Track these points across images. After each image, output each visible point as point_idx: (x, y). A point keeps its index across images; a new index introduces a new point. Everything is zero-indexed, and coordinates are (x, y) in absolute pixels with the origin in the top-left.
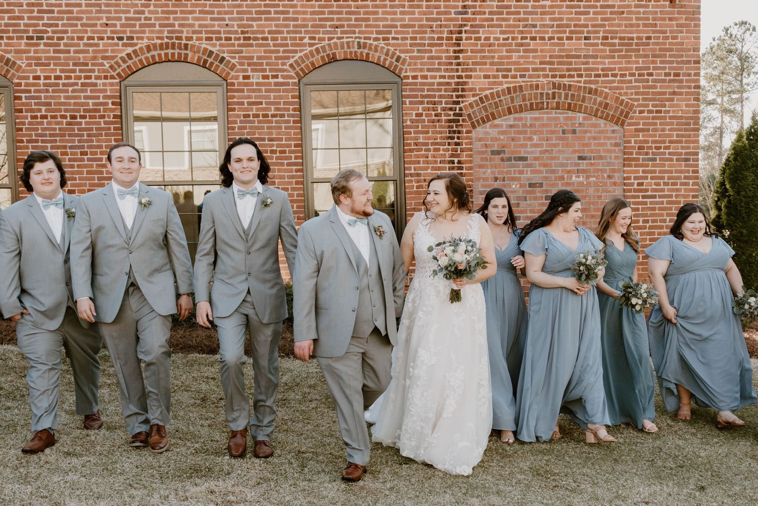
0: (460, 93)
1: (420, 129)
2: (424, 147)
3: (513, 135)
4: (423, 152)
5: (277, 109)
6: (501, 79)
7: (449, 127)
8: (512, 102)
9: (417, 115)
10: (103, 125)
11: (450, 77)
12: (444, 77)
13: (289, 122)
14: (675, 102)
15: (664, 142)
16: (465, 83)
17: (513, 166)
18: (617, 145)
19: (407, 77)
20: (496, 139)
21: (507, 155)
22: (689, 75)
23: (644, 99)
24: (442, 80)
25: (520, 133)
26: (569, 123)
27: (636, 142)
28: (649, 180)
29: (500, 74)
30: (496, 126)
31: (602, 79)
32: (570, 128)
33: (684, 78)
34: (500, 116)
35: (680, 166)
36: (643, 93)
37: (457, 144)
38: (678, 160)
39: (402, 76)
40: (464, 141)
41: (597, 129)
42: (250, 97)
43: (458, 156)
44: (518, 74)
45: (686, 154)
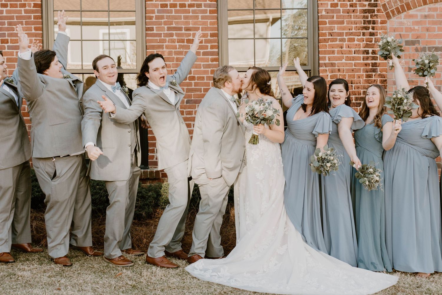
1: (335, 19)
2: (339, 38)
3: (428, 26)
4: (338, 42)
7: (364, 17)
9: (332, 5)
10: (23, 14)
13: (205, 11)
20: (411, 30)
21: (421, 46)
25: (435, 23)
30: (411, 16)
34: (415, 7)
37: (372, 34)
40: (379, 31)
43: (372, 46)
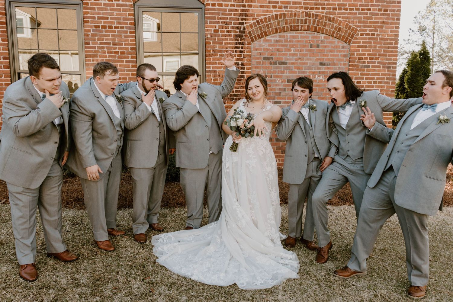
0: (244, 17)
1: (216, 40)
2: (219, 53)
3: (278, 47)
4: (218, 57)
5: (119, 23)
6: (271, 9)
7: (236, 40)
8: (278, 25)
9: (215, 31)
11: (237, 6)
12: (233, 5)
13: (127, 32)
14: (384, 29)
15: (375, 55)
16: (247, 10)
17: (277, 68)
18: (345, 56)
19: (208, 5)
20: (267, 50)
21: (274, 61)
22: (394, 11)
23: (364, 26)
24: (232, 8)
25: (283, 46)
26: (315, 40)
27: (357, 54)
28: (364, 80)
29: (271, 5)
30: (267, 41)
31: (338, 11)
32: (315, 44)
33: (391, 13)
34: (270, 34)
35: (385, 71)
36: (364, 22)
37: (241, 52)
38: (383, 67)
39: (205, 3)
40: (246, 50)
41: (333, 45)
42: (99, 14)
43: (241, 60)
44: (283, 5)
45: (389, 63)
